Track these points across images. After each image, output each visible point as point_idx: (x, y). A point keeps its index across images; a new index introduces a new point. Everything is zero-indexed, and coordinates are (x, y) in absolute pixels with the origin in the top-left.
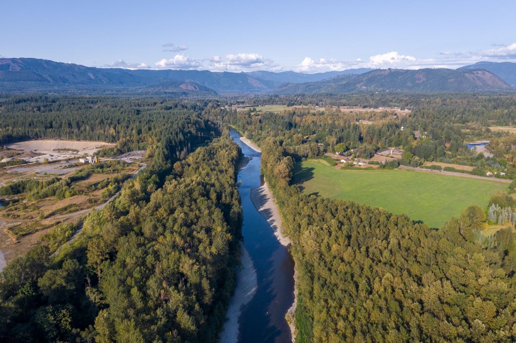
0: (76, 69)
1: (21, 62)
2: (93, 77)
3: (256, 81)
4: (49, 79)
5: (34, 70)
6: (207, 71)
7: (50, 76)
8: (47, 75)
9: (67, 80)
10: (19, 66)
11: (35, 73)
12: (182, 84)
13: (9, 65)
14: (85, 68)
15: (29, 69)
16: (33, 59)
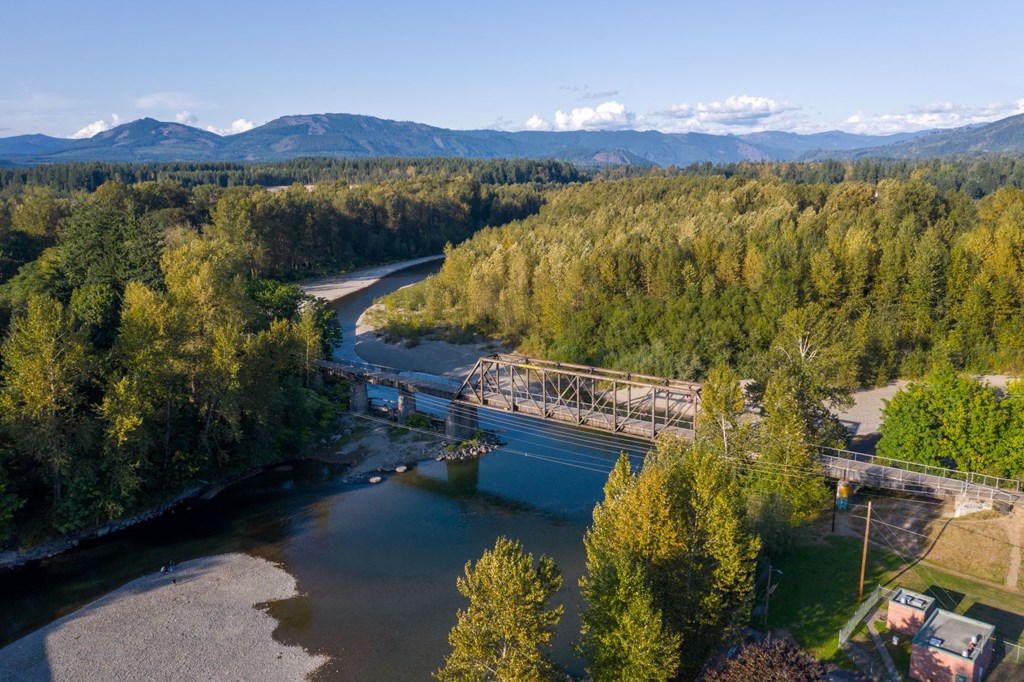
0: (415, 131)
1: (326, 119)
2: (441, 145)
3: (755, 150)
4: (369, 148)
5: (346, 134)
6: (655, 132)
7: (369, 142)
8: (365, 141)
9: (397, 149)
10: (323, 127)
11: (346, 137)
12: (597, 153)
13: (308, 126)
14: (429, 129)
15: (338, 131)
16: (347, 114)
